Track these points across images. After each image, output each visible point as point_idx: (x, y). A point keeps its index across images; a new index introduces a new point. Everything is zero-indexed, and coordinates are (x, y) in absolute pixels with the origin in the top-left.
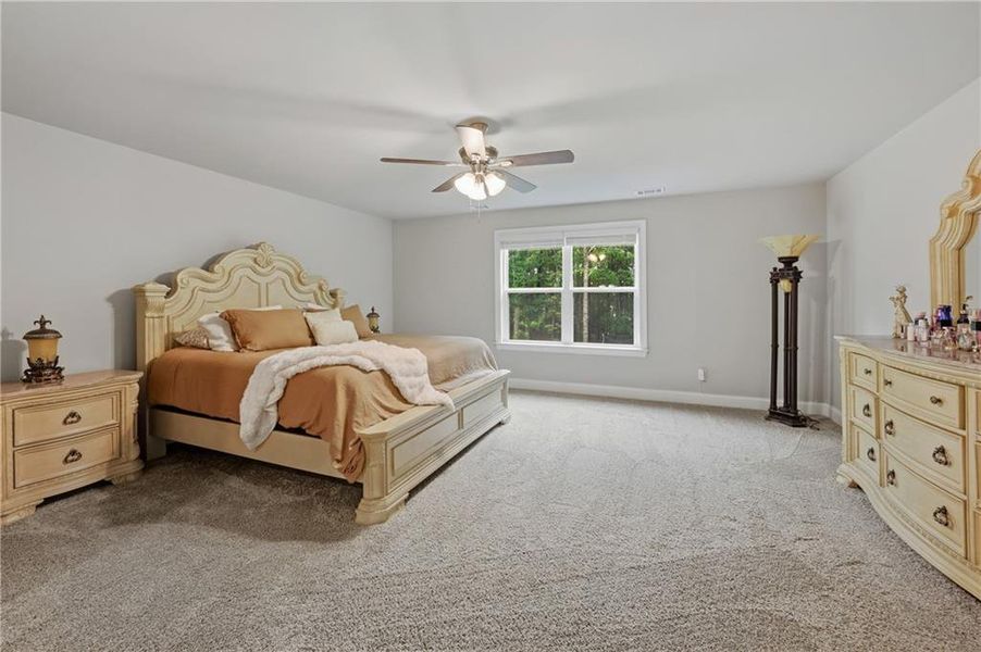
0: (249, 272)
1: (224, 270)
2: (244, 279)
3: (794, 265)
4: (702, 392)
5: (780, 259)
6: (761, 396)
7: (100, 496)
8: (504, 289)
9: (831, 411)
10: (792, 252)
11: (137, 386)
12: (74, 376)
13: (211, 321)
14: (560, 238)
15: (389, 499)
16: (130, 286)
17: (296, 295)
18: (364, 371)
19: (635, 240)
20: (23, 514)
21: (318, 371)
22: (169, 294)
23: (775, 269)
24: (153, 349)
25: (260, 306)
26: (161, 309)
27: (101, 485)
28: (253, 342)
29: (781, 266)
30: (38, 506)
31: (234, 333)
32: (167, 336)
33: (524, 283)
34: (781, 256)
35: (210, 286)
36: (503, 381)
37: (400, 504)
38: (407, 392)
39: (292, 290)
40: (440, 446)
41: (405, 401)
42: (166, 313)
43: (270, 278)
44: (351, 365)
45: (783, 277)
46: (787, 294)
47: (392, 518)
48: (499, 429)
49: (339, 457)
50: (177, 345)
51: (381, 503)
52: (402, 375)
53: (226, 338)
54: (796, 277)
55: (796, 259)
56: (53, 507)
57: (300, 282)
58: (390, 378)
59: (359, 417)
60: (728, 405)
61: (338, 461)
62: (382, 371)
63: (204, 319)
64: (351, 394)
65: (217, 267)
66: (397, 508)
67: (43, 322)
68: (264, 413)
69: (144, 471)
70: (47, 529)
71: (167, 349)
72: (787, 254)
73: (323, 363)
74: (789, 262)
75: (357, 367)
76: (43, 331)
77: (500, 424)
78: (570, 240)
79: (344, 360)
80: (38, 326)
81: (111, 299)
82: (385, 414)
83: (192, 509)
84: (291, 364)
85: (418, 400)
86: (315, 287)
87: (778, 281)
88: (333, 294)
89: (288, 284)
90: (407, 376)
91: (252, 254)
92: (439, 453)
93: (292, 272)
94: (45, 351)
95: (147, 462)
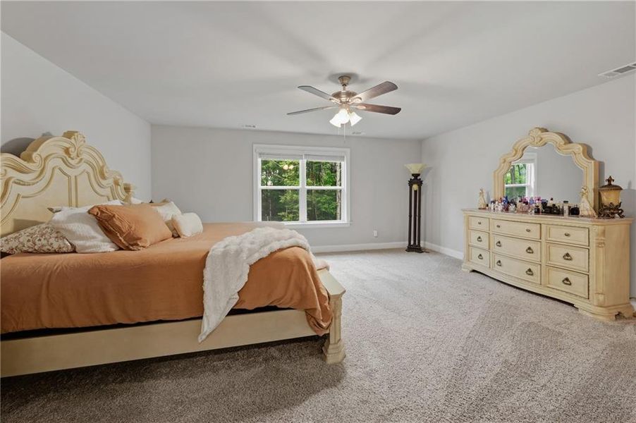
0: (60, 163)
3: (419, 178)
6: (404, 241)
9: (425, 244)
14: (300, 154)
17: (97, 188)
23: (411, 179)
28: (144, 238)
29: (413, 178)
35: (25, 178)
39: (95, 184)
43: (78, 171)
45: (415, 183)
46: (416, 191)
54: (420, 183)
55: (419, 175)
57: (103, 175)
60: (383, 248)
72: (417, 172)
74: (416, 176)
86: (112, 181)
87: (412, 185)
88: (126, 189)
89: (92, 177)
91: (66, 143)
93: (96, 165)
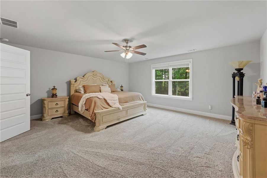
0: (92, 77)
1: (86, 77)
2: (91, 78)
3: (241, 71)
4: (211, 113)
5: (236, 69)
7: (60, 119)
8: (154, 80)
10: (239, 67)
11: (68, 99)
12: (59, 97)
13: (81, 87)
14: (168, 66)
15: (100, 127)
16: (69, 80)
17: (102, 81)
18: (99, 99)
19: (189, 65)
20: (49, 120)
21: (90, 98)
22: (75, 82)
23: (234, 73)
24: (72, 92)
25: (94, 84)
26: (74, 85)
27: (61, 117)
28: (87, 92)
29: (236, 72)
30: (51, 119)
31: (84, 90)
32: (75, 90)
33: (179, 78)
34: (236, 68)
35: (84, 80)
36: (145, 104)
37: (104, 128)
38: (111, 104)
39: (101, 81)
40: (119, 118)
41: (111, 106)
42: (75, 85)
43: (97, 78)
44: (97, 97)
45: (237, 76)
46: (238, 82)
47: (100, 131)
48: (142, 116)
49: (91, 116)
50: (77, 92)
51: (99, 127)
52: (110, 100)
53: (83, 91)
54: (242, 76)
55: (242, 69)
56: (53, 119)
57: (103, 78)
58: (106, 101)
59: (96, 108)
60: (219, 118)
61: (91, 117)
62: (104, 99)
63: (80, 87)
64: (95, 103)
65: (85, 76)
66: (103, 129)
67: (54, 87)
68: (82, 106)
69: (69, 115)
70: (51, 123)
71: (75, 92)
73: (92, 96)
74: (239, 70)
75: (98, 98)
76: (54, 88)
77: (142, 115)
78: (170, 66)
79: (96, 96)
80: (53, 88)
81: (66, 83)
82: (103, 108)
83: (71, 123)
84: (87, 96)
85: (113, 106)
86: (107, 80)
87: (235, 77)
88: (111, 82)
89: (101, 79)
90: (111, 100)
91: (93, 73)
92: (118, 119)
93: (102, 76)
94: (54, 92)
95: (70, 114)
